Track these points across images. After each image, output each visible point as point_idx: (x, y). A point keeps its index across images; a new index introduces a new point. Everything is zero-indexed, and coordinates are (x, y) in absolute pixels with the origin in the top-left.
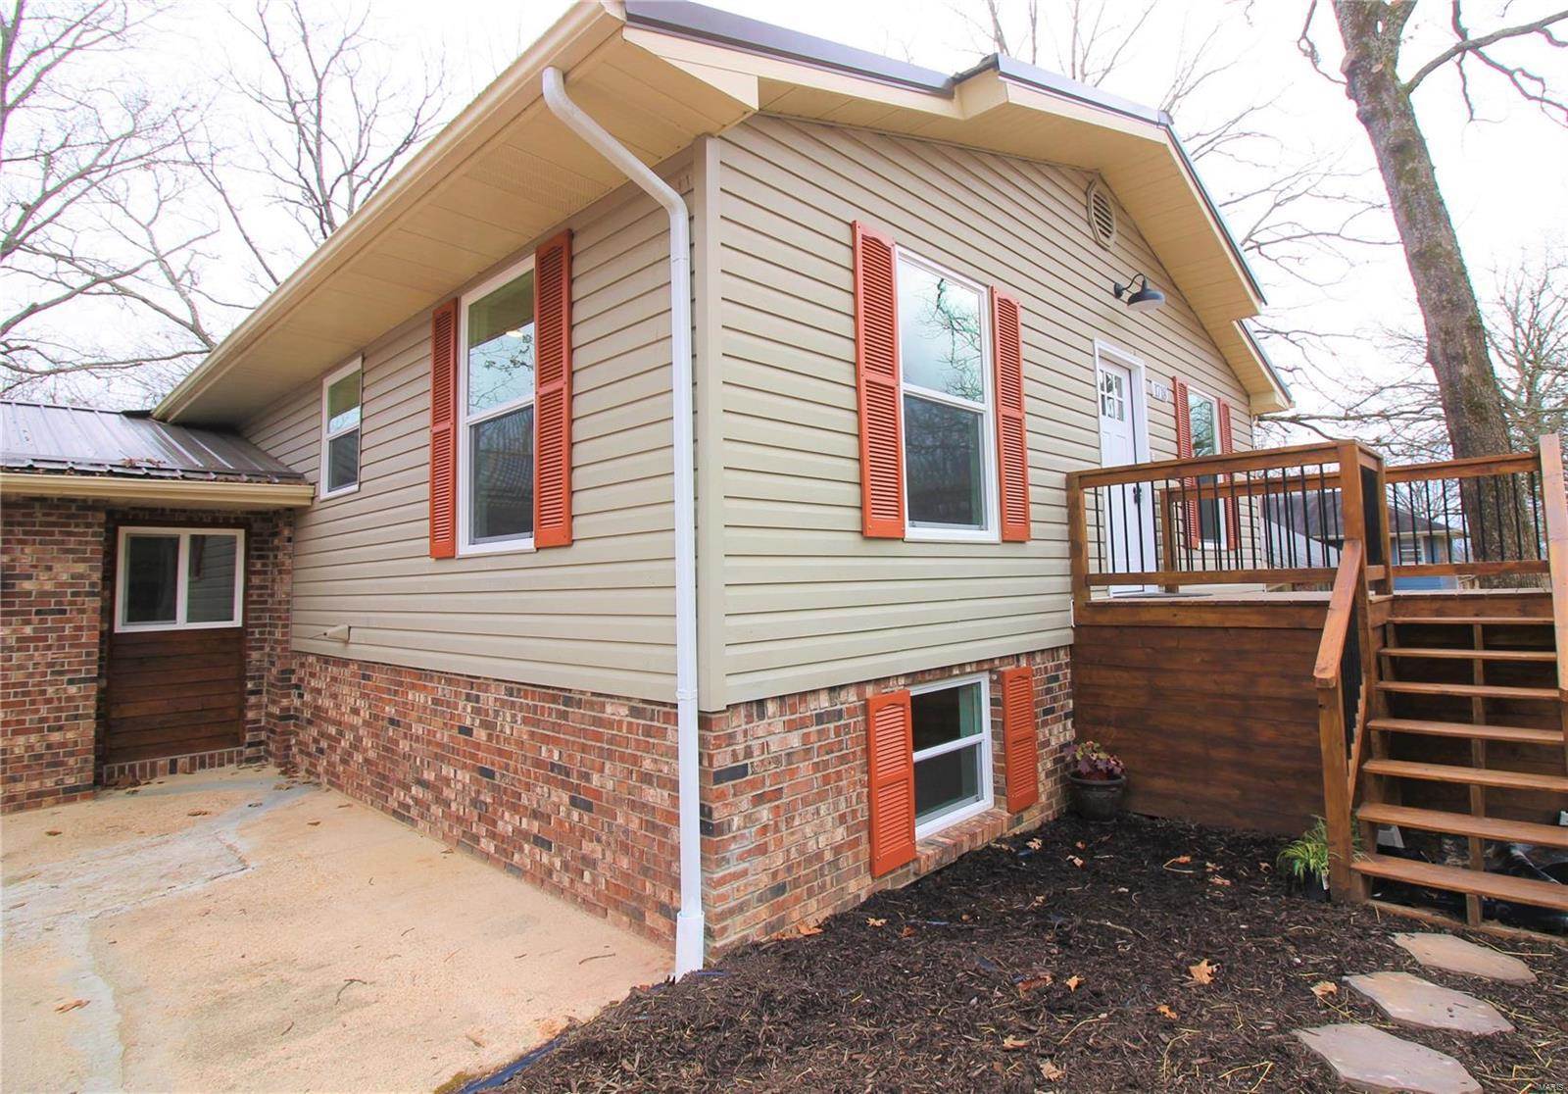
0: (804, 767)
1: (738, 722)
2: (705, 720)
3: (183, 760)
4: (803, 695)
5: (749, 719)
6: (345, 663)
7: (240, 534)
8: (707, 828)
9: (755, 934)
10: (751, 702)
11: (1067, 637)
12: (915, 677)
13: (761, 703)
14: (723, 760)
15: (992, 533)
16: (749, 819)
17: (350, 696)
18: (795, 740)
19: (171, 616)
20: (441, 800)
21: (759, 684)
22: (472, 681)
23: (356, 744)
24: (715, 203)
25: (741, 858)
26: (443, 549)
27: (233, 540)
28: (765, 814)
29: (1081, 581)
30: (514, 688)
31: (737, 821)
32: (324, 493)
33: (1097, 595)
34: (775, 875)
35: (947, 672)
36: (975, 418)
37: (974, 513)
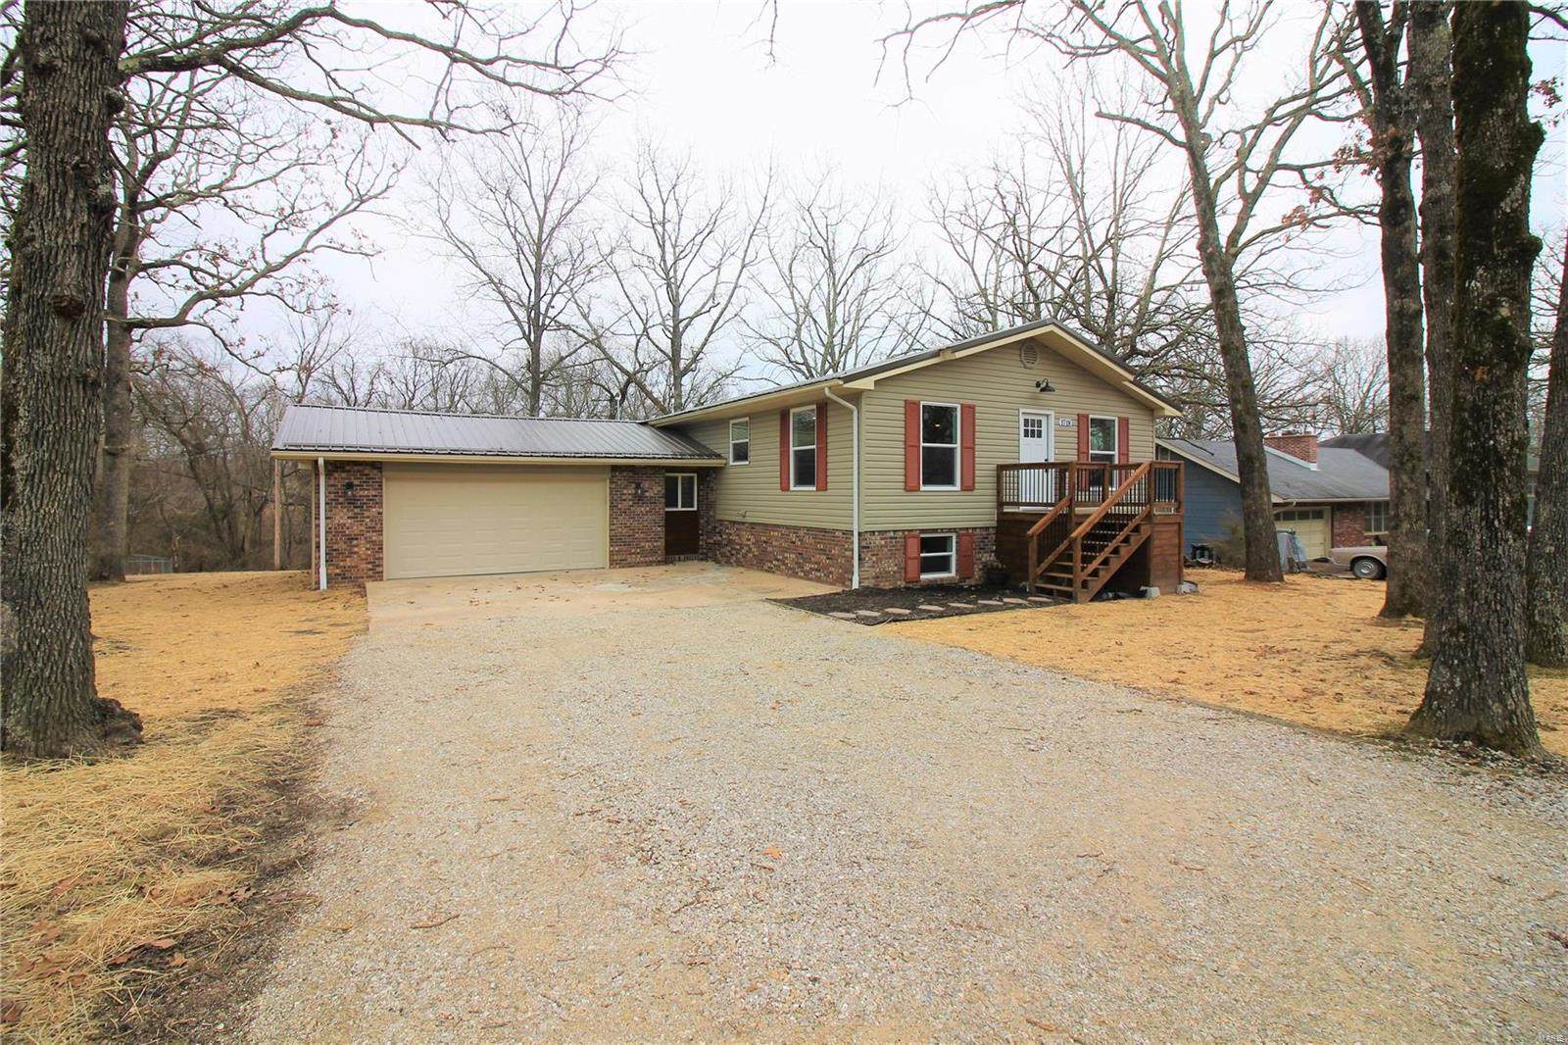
0: (885, 550)
1: (868, 536)
2: (860, 534)
3: (682, 557)
4: (887, 531)
5: (872, 535)
6: (743, 523)
7: (695, 475)
8: (860, 559)
9: (872, 585)
10: (872, 531)
11: (994, 524)
12: (923, 531)
13: (875, 532)
14: (864, 544)
15: (958, 487)
16: (871, 559)
17: (746, 535)
18: (883, 542)
19: (677, 506)
20: (785, 564)
22: (795, 527)
23: (750, 551)
24: (864, 408)
25: (868, 568)
26: (785, 488)
27: (692, 477)
28: (874, 559)
29: (1001, 504)
30: (809, 529)
31: (867, 559)
32: (731, 463)
33: (1007, 509)
34: (877, 574)
35: (935, 531)
36: (952, 450)
37: (950, 481)
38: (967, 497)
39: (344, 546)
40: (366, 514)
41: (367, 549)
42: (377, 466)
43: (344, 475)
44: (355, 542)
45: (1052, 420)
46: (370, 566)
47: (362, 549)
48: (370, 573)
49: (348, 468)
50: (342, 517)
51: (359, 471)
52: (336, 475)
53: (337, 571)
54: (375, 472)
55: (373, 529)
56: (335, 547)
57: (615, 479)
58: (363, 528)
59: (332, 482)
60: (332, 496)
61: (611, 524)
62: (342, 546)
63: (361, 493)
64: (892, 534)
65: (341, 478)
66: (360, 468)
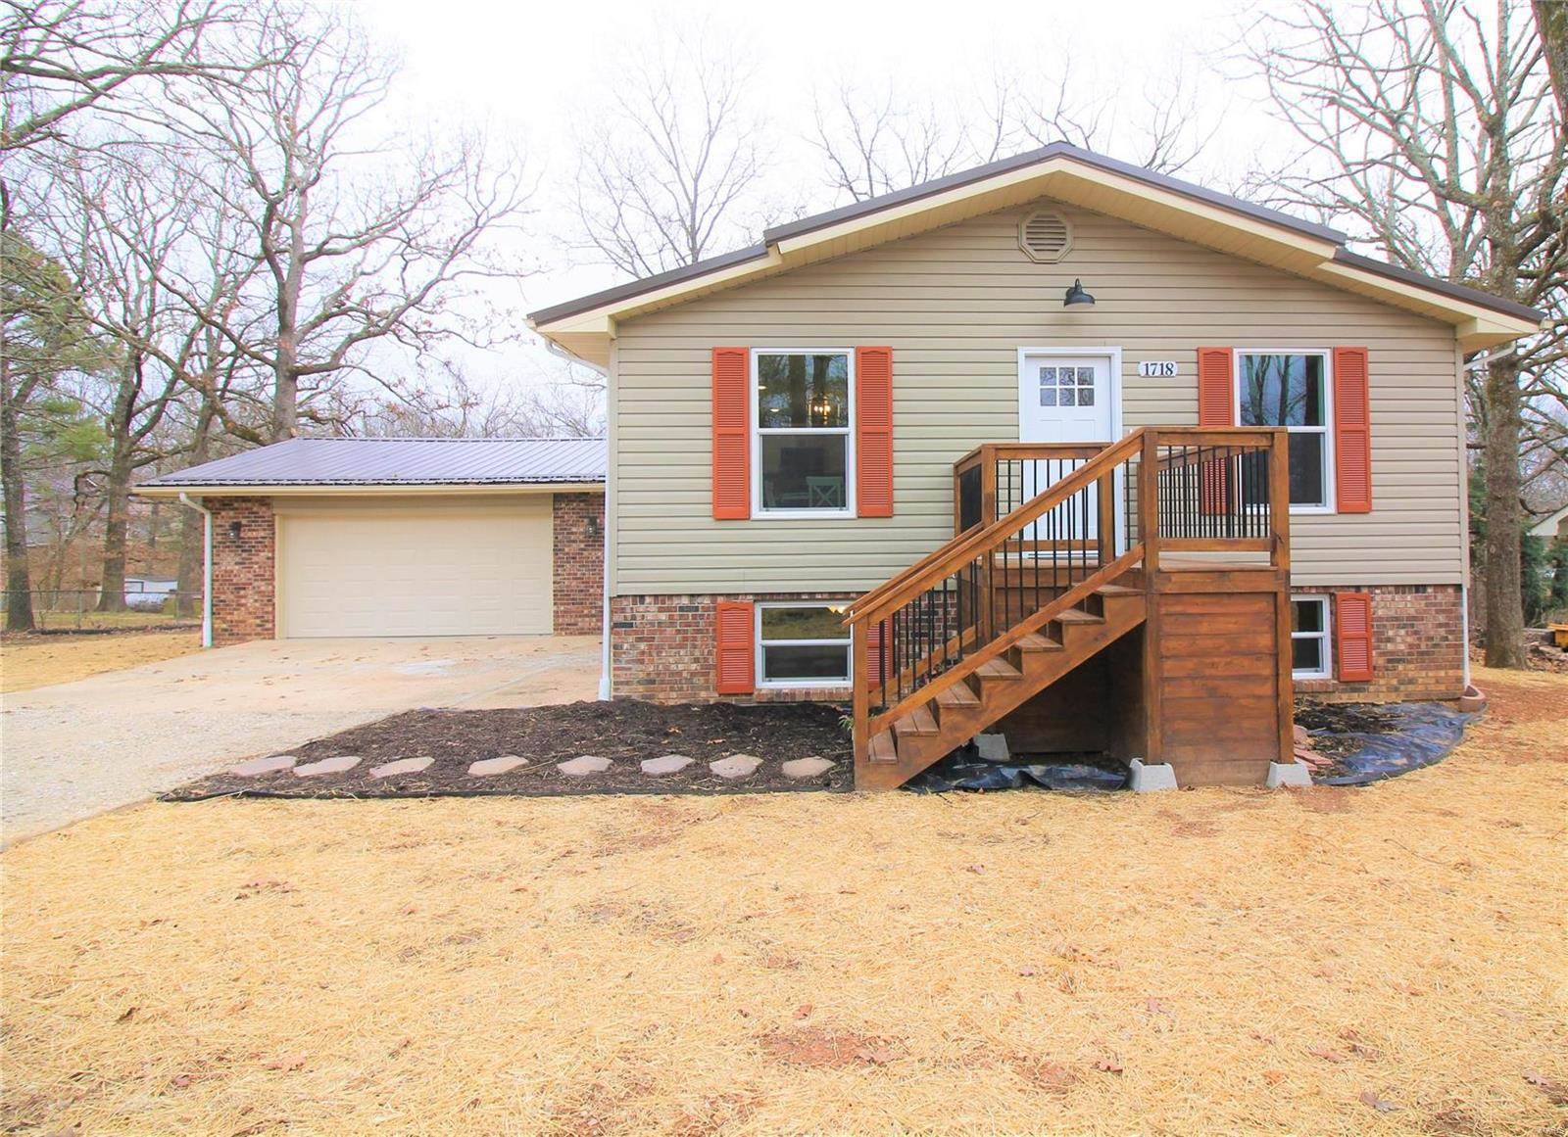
0: (670, 630)
1: (630, 603)
4: (671, 596)
5: (634, 603)
9: (635, 697)
10: (636, 596)
13: (642, 597)
14: (621, 618)
15: (851, 511)
16: (633, 646)
18: (663, 617)
21: (636, 588)
24: (617, 369)
25: (628, 662)
28: (643, 646)
31: (626, 646)
34: (648, 674)
35: (796, 596)
36: (842, 438)
37: (840, 502)
38: (876, 529)
39: (232, 597)
40: (255, 559)
41: (256, 601)
42: (264, 501)
43: (232, 513)
44: (242, 592)
45: (1117, 362)
46: (258, 621)
47: (250, 600)
48: (259, 629)
49: (236, 505)
50: (230, 562)
51: (247, 509)
52: (223, 513)
53: (224, 626)
54: (264, 509)
55: (259, 577)
56: (223, 597)
57: (560, 513)
58: (250, 576)
59: (219, 522)
60: (219, 538)
61: (556, 575)
62: (229, 597)
63: (250, 534)
64: (707, 601)
65: (228, 517)
66: (249, 505)
